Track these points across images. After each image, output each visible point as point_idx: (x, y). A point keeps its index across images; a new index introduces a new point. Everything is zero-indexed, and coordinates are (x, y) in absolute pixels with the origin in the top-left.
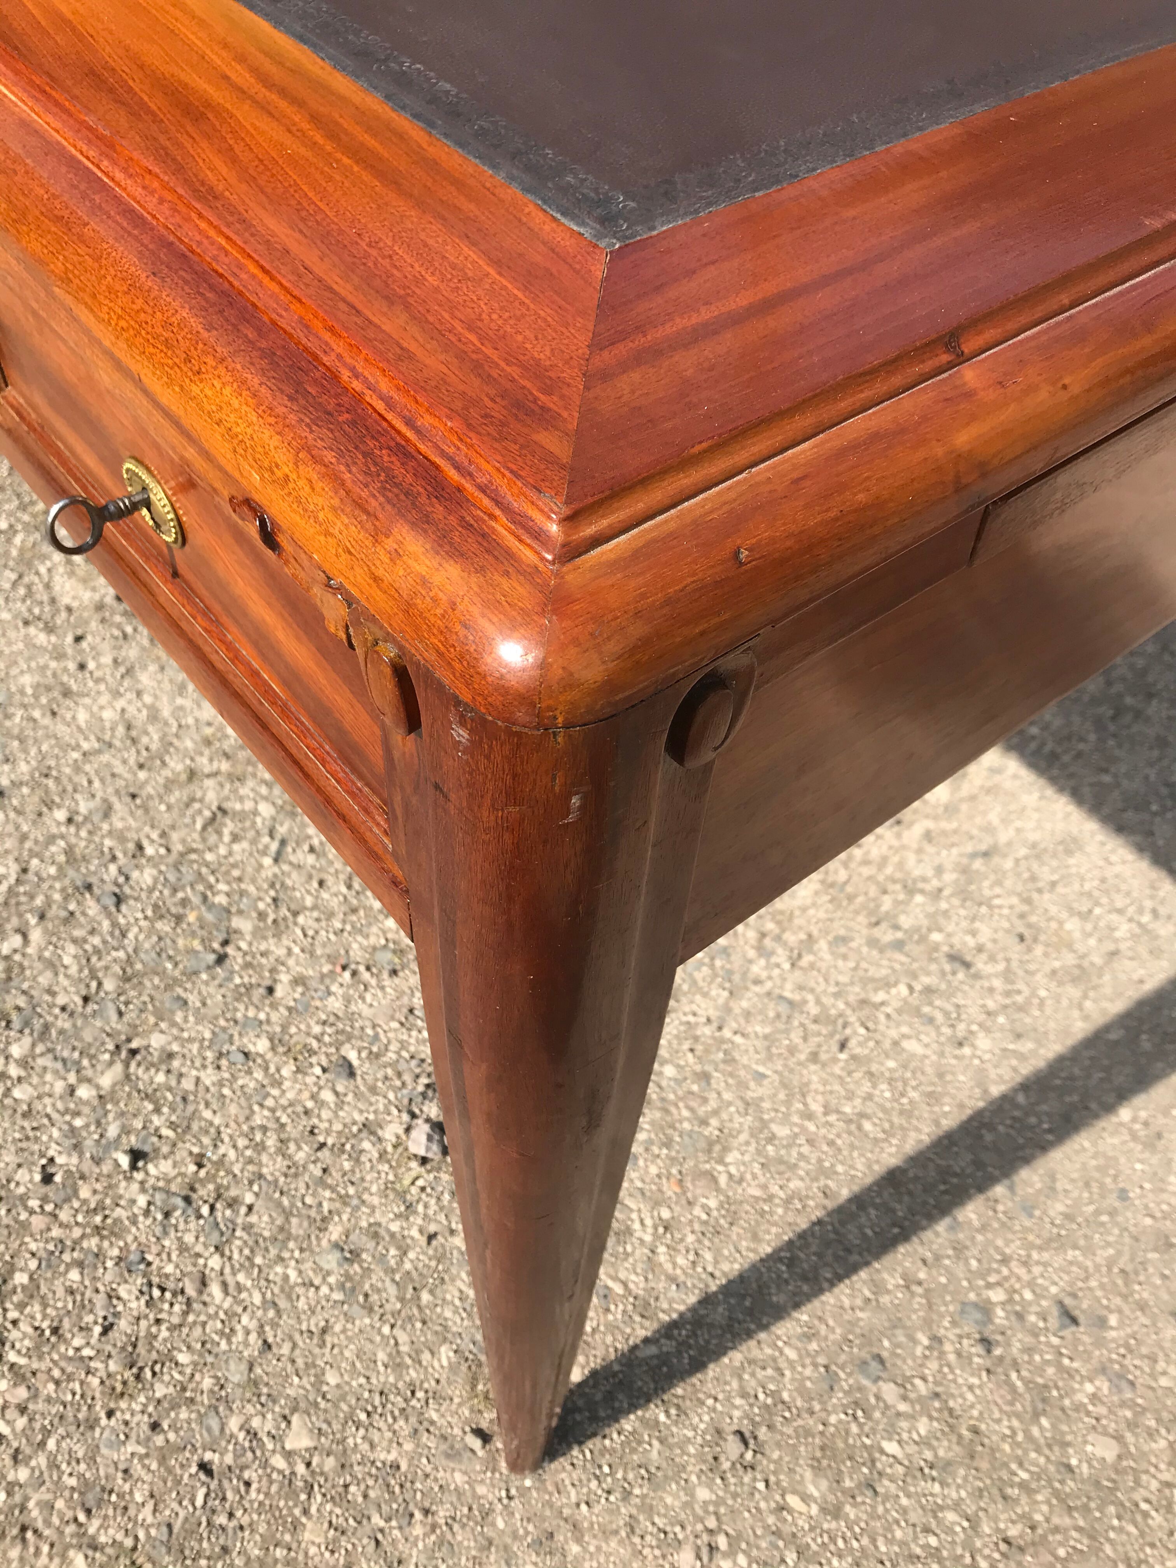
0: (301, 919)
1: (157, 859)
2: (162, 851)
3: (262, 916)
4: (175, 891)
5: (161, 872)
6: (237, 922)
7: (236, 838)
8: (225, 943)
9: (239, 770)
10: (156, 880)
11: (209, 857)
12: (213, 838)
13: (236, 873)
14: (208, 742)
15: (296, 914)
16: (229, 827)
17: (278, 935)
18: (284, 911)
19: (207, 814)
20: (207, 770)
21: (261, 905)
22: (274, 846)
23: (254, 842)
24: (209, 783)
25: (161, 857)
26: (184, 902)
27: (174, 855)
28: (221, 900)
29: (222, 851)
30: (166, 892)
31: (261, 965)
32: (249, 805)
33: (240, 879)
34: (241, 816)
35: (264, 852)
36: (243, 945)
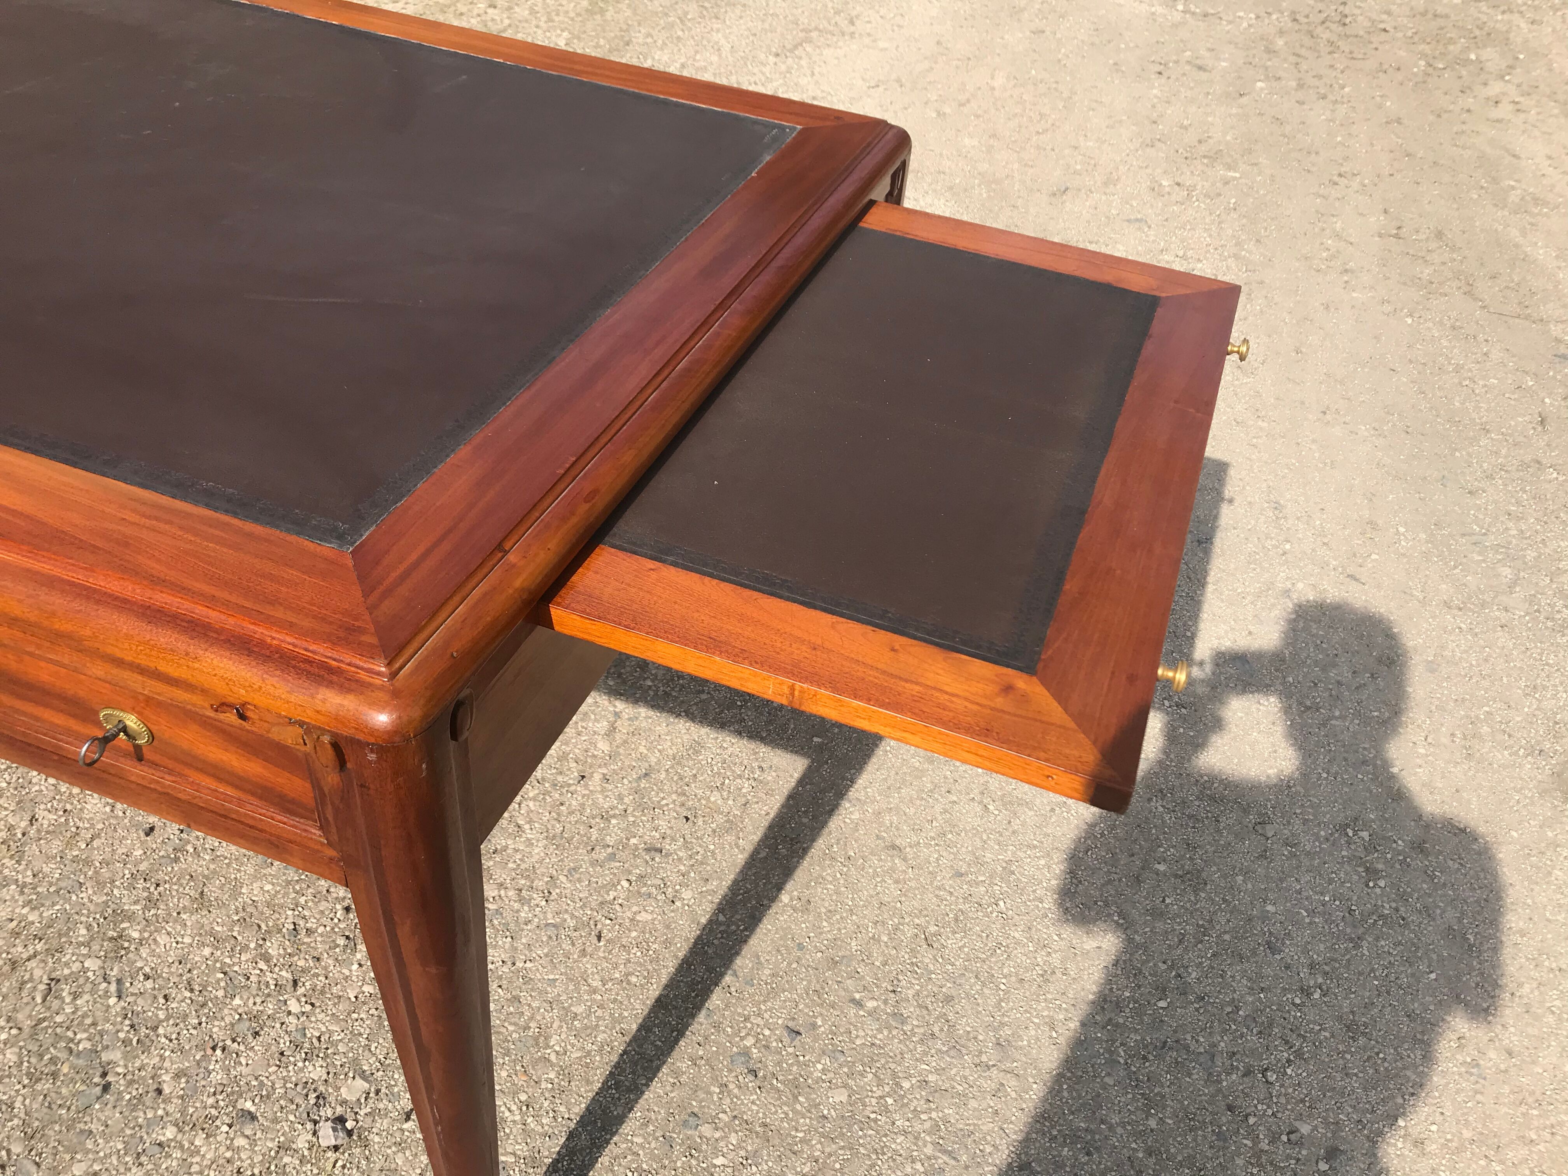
0: (161, 1031)
1: (13, 1040)
2: (14, 1032)
3: (126, 1042)
4: (41, 1056)
5: (21, 1048)
6: (105, 1057)
7: (75, 996)
8: (104, 1075)
9: (55, 943)
10: (20, 1055)
11: (58, 1019)
12: (56, 1004)
13: (88, 1021)
14: (16, 934)
15: (155, 1029)
16: (66, 991)
17: (146, 1050)
18: (143, 1031)
19: (42, 987)
20: (25, 956)
21: (122, 1035)
22: (113, 988)
23: (92, 992)
24: (32, 964)
25: (16, 1036)
26: (53, 1061)
27: (27, 1030)
28: (85, 1045)
29: (68, 1010)
30: (33, 1060)
31: (143, 1078)
32: (76, 967)
33: (94, 1024)
34: (74, 977)
35: (107, 995)
36: (120, 1070)
